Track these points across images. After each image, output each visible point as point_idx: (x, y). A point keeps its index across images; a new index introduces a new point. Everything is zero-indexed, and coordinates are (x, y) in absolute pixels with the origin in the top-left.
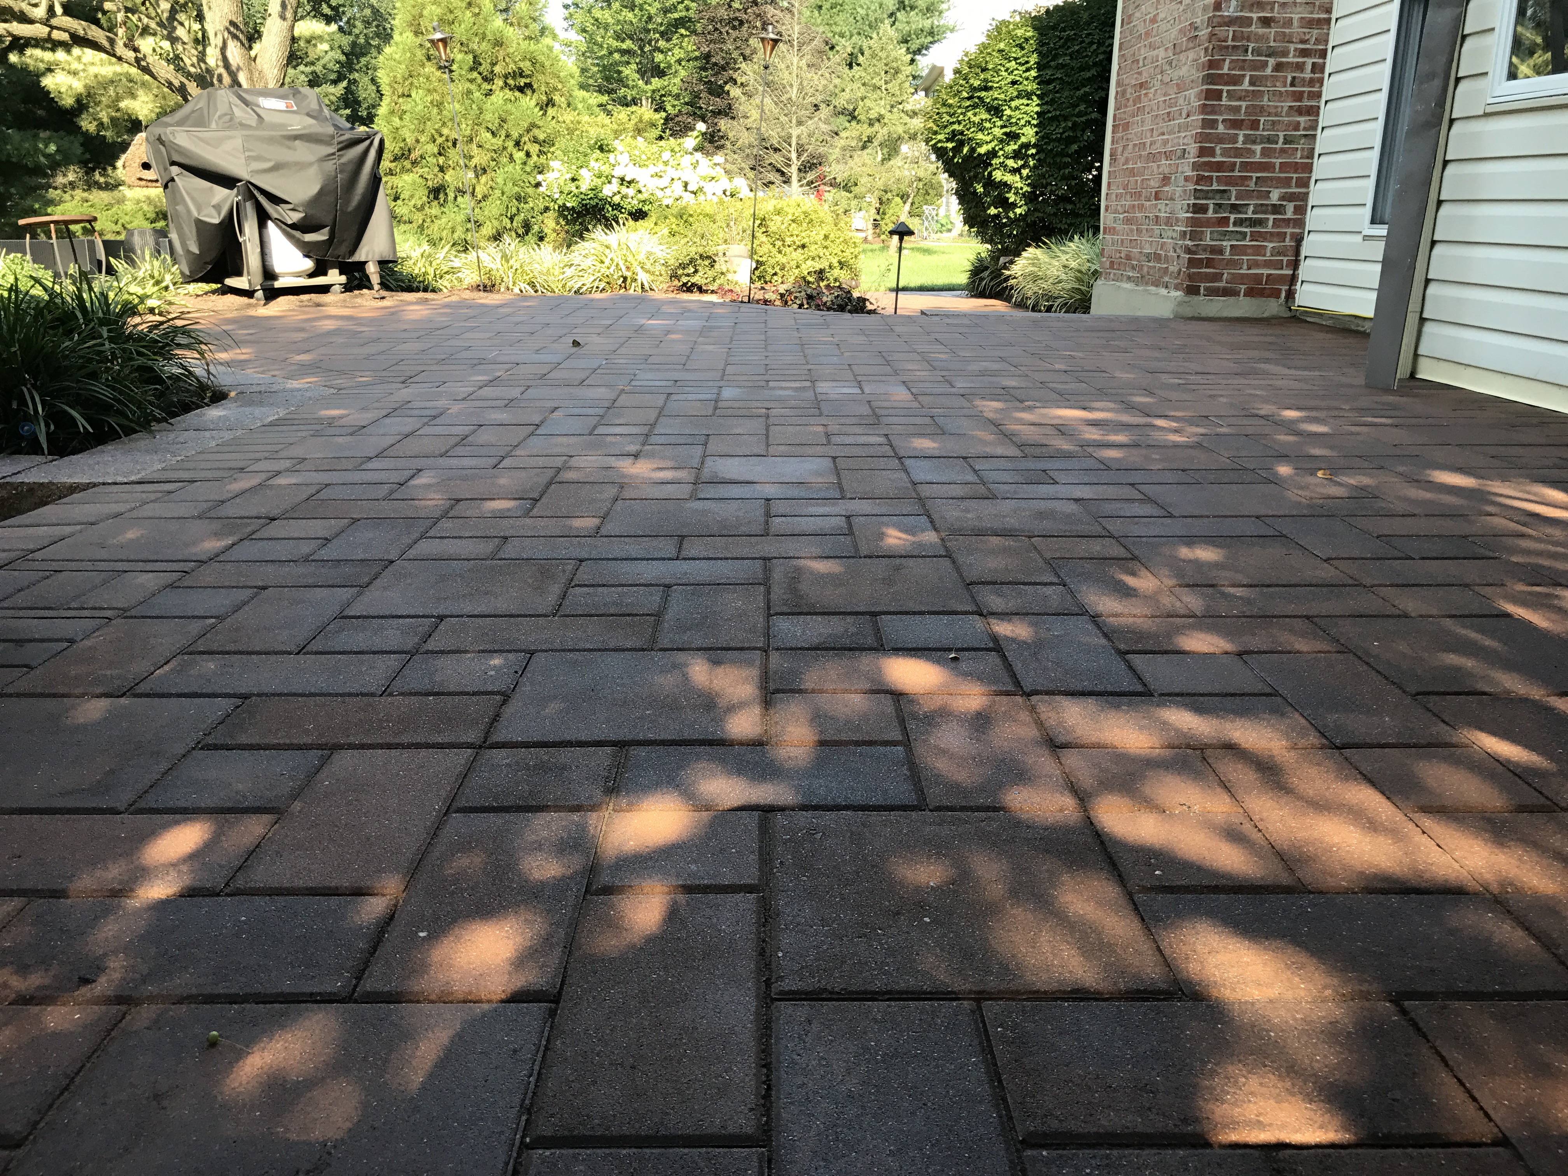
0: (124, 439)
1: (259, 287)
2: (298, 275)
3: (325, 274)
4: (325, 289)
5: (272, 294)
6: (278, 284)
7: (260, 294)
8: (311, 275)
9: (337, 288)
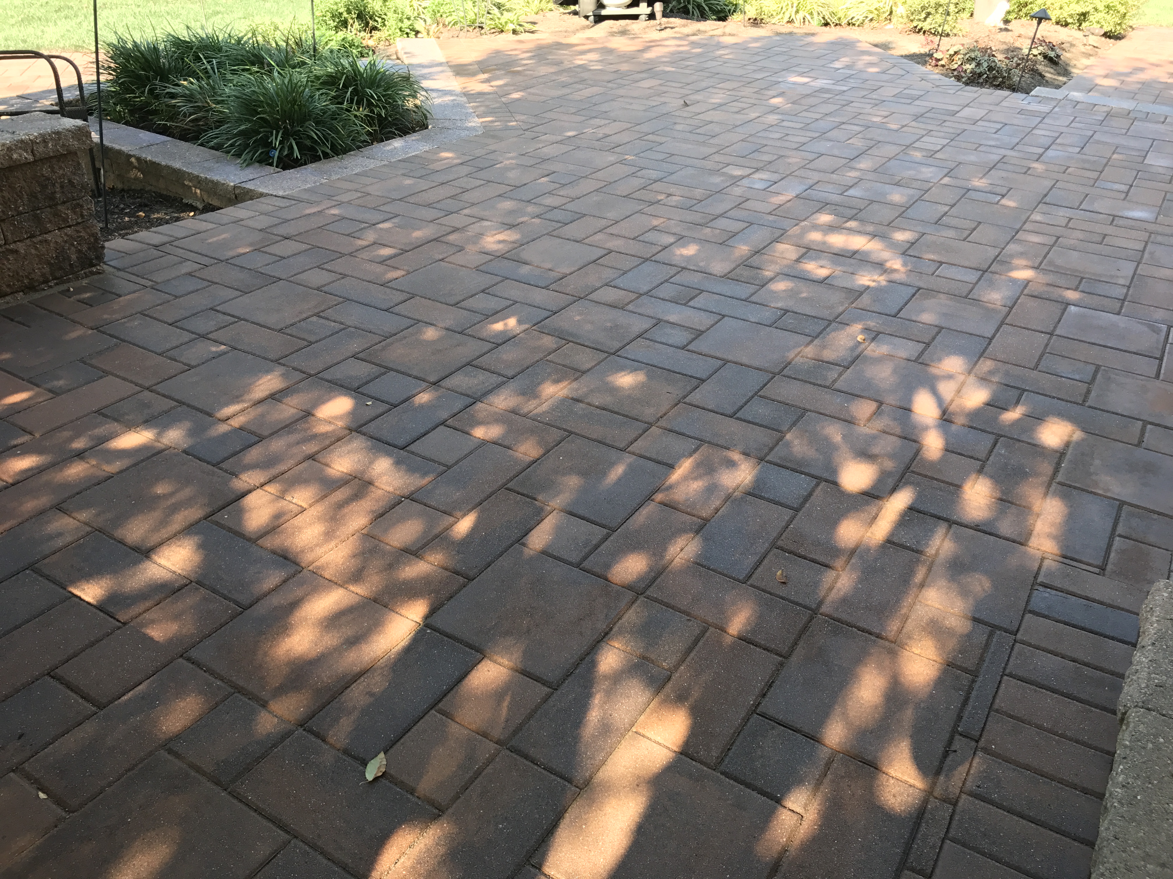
0: (323, 161)
1: (591, 14)
2: (619, 7)
3: (637, 5)
4: (635, 17)
5: (599, 19)
6: (604, 12)
7: (592, 18)
8: (629, 6)
9: (643, 17)
